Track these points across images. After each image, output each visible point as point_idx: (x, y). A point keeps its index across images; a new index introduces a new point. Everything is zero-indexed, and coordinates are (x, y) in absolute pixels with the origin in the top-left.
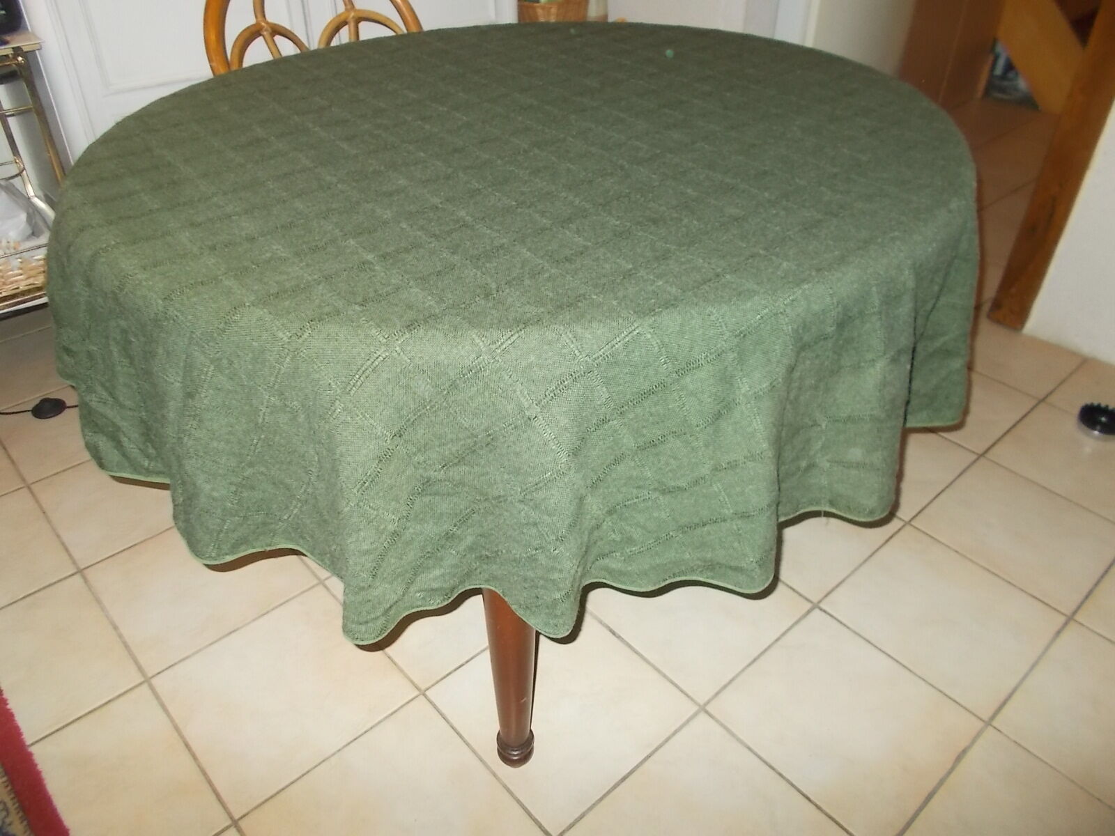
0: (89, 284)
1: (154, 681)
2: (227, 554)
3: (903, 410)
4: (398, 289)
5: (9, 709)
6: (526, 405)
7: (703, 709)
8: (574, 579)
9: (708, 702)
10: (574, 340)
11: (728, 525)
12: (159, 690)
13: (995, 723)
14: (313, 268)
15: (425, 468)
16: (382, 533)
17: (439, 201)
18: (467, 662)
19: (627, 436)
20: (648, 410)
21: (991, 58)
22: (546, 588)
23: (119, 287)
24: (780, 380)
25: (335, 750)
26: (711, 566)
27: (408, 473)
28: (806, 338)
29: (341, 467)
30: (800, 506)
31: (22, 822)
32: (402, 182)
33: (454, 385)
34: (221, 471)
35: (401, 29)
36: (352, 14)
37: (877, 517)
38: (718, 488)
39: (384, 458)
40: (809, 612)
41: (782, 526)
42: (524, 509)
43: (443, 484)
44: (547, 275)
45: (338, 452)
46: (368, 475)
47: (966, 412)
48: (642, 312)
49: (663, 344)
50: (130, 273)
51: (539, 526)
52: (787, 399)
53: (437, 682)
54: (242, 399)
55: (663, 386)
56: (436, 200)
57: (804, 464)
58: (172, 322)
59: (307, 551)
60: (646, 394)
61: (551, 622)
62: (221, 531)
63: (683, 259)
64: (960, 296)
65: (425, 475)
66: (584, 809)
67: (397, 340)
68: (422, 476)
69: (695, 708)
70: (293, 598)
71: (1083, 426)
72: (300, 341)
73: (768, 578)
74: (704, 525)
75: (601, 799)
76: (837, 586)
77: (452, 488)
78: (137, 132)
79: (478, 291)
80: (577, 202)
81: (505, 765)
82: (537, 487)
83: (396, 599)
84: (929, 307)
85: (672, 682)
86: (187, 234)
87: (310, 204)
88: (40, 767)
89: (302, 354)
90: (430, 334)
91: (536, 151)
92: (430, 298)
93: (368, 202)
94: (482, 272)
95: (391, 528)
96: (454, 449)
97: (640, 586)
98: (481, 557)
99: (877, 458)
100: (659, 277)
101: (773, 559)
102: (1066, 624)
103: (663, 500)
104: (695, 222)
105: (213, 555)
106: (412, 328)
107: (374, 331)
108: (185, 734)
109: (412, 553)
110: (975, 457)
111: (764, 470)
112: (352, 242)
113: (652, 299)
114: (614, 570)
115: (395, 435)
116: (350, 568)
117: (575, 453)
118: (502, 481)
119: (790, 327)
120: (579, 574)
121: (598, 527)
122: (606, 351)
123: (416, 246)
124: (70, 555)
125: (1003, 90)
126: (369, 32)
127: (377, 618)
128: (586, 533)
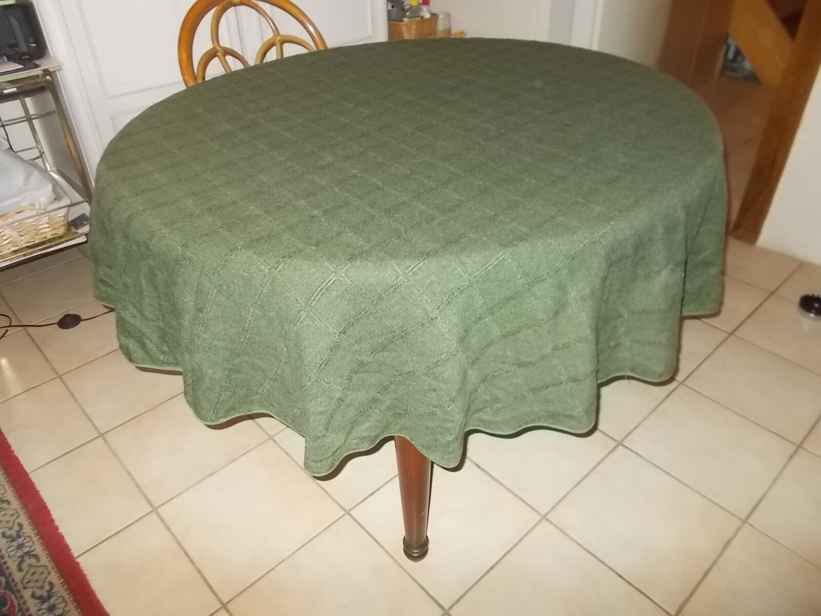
0: (126, 236)
1: (159, 510)
2: (221, 418)
3: (680, 304)
4: (339, 234)
5: (61, 533)
6: (429, 309)
7: (545, 518)
8: (461, 427)
9: (548, 513)
10: (460, 265)
11: (564, 387)
12: (163, 516)
13: (750, 521)
14: (278, 221)
15: (360, 354)
16: (332, 399)
17: (357, 171)
18: (377, 490)
19: (495, 328)
20: (509, 310)
21: (725, 48)
22: (442, 434)
23: (149, 238)
24: (598, 287)
25: (290, 553)
26: (552, 416)
27: (349, 358)
28: (614, 258)
29: (305, 356)
30: (610, 373)
31: (76, 610)
32: (330, 158)
33: (380, 298)
34: (219, 361)
35: (312, 48)
36: (278, 38)
37: (664, 379)
38: (557, 362)
39: (334, 348)
40: (615, 448)
41: (600, 386)
42: (427, 380)
43: (372, 365)
44: (437, 221)
45: (303, 345)
46: (323, 360)
47: (721, 304)
48: (505, 245)
49: (519, 266)
50: (156, 228)
51: (438, 392)
52: (602, 300)
53: (358, 505)
54: (235, 311)
55: (519, 294)
56: (355, 171)
57: (612, 343)
58: (188, 261)
59: (275, 414)
60: (507, 300)
61: (446, 457)
62: (218, 401)
63: (528, 207)
64: (716, 224)
65: (360, 359)
66: (467, 589)
67: (342, 269)
68: (357, 360)
69: (539, 518)
70: (252, 449)
71: (803, 310)
72: (277, 271)
73: (591, 422)
74: (547, 387)
75: (477, 582)
76: (635, 428)
77: (377, 368)
78: (143, 129)
79: (393, 233)
80: (452, 169)
81: (409, 560)
82: (436, 365)
83: (340, 445)
84: (694, 233)
85: (522, 500)
86: (190, 201)
87: (270, 177)
88: (85, 572)
89: (278, 280)
90: (364, 264)
91: (419, 133)
92: (361, 239)
93: (309, 174)
94: (393, 221)
95: (338, 395)
96: (379, 341)
97: (504, 431)
98: (395, 414)
99: (663, 338)
100: (513, 220)
101: (595, 410)
102: (796, 452)
103: (519, 371)
104: (534, 181)
105: (213, 418)
106: (351, 260)
107: (326, 264)
108: (184, 546)
109: (350, 413)
110: (726, 335)
111: (587, 349)
112: (302, 202)
113: (510, 235)
114: (485, 420)
115: (341, 333)
116: (310, 424)
117: (461, 340)
118: (412, 361)
119: (603, 251)
120: (464, 423)
121: (475, 390)
122: (482, 271)
123: (348, 203)
124: (93, 424)
125: (734, 70)
126: (291, 51)
127: (328, 458)
128: (468, 395)
